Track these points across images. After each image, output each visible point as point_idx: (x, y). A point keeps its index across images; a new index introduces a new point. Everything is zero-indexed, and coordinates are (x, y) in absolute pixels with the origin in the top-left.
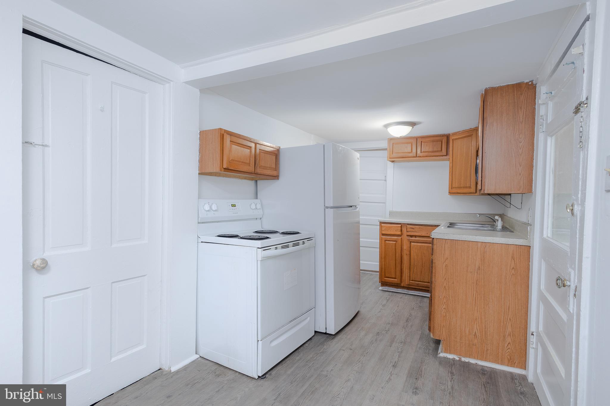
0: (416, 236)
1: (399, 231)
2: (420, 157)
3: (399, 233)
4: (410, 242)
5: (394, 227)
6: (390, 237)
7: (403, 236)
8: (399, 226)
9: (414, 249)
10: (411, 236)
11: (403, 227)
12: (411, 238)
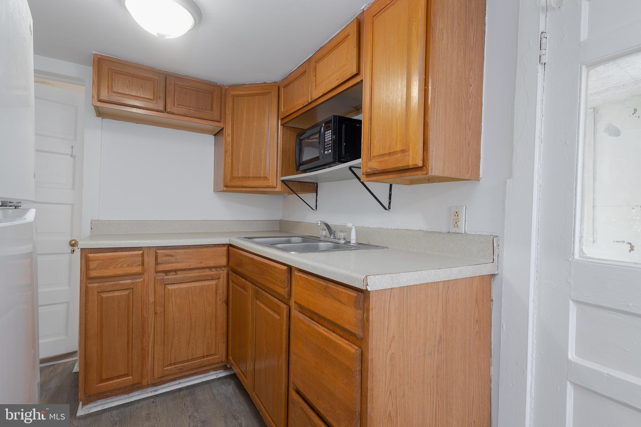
0: (176, 271)
1: (139, 265)
2: (173, 114)
3: (138, 269)
4: (165, 284)
5: (127, 256)
6: (113, 283)
7: (146, 275)
8: (138, 255)
9: (173, 297)
10: (167, 272)
11: (145, 255)
12: (167, 277)
